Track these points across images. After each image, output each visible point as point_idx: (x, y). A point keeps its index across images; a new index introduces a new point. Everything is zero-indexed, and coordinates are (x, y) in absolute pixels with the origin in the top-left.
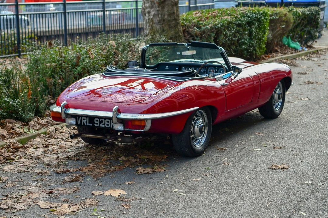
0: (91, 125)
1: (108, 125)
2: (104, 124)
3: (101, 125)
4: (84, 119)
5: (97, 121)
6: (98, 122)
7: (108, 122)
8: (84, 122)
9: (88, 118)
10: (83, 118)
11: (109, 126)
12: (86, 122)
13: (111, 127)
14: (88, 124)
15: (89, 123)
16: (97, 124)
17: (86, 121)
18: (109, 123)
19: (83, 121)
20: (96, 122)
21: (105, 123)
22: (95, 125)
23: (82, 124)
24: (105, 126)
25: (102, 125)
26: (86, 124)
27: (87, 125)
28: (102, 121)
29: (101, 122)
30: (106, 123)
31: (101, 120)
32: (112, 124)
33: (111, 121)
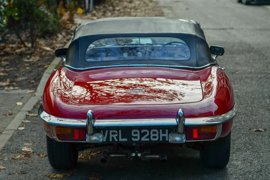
0: (126, 140)
1: (155, 137)
2: (149, 137)
3: (143, 139)
4: (113, 133)
5: (136, 133)
6: (138, 135)
7: (154, 133)
8: (113, 138)
9: (120, 131)
10: (111, 132)
11: (156, 139)
12: (118, 137)
13: (161, 139)
14: (121, 140)
15: (122, 138)
16: (136, 137)
17: (117, 135)
18: (157, 135)
19: (111, 136)
20: (133, 135)
21: (150, 135)
22: (133, 139)
23: (111, 140)
24: (150, 139)
25: (146, 138)
26: (116, 140)
27: (119, 141)
28: (145, 133)
29: (142, 135)
30: (152, 135)
31: (143, 131)
32: (162, 135)
33: (161, 131)
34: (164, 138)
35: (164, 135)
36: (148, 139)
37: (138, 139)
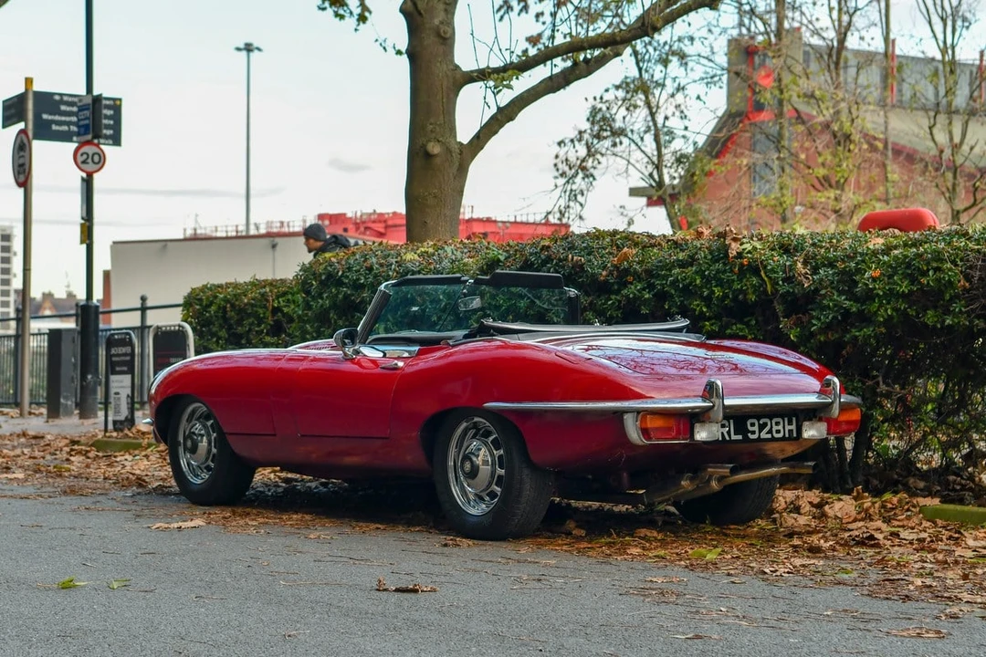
0: (740, 437)
1: (778, 432)
2: (770, 432)
3: (763, 435)
4: (723, 426)
5: (753, 425)
6: (756, 428)
7: (777, 424)
8: (723, 434)
9: (732, 421)
11: (780, 435)
12: (729, 433)
13: (787, 436)
14: (733, 437)
15: (735, 434)
16: (753, 433)
17: (727, 429)
18: (780, 427)
19: (720, 430)
20: (750, 428)
21: (772, 427)
22: (750, 436)
23: (720, 438)
24: (772, 435)
25: (767, 433)
26: (728, 438)
27: (731, 441)
28: (765, 425)
29: (762, 427)
30: (775, 428)
31: (761, 422)
32: (788, 428)
33: (786, 419)
34: (791, 431)
35: (791, 427)
36: (769, 436)
37: (755, 436)
